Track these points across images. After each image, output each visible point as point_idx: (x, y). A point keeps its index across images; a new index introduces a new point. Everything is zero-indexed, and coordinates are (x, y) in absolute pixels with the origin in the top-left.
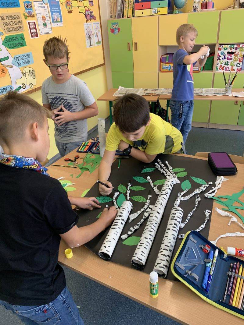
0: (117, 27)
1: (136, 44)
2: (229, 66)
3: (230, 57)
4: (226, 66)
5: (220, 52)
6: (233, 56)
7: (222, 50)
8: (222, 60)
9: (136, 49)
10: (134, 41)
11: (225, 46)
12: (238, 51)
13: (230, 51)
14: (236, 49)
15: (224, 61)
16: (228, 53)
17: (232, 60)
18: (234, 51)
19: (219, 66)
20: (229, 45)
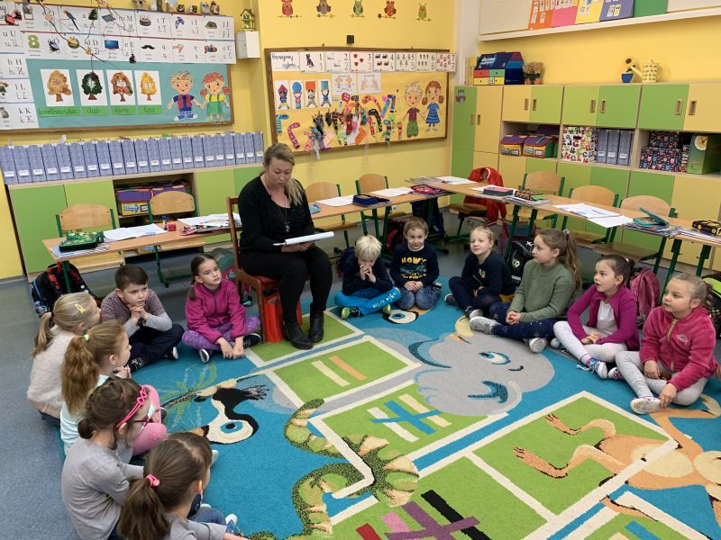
0: (462, 95)
1: (479, 116)
2: (575, 154)
3: (576, 143)
4: (572, 154)
5: (565, 135)
6: (579, 142)
7: (568, 133)
8: (567, 145)
9: (479, 122)
10: (478, 113)
12: (584, 136)
13: (576, 135)
14: (583, 133)
15: (570, 147)
16: (575, 137)
17: (579, 147)
18: (580, 135)
19: (564, 152)
20: (575, 128)
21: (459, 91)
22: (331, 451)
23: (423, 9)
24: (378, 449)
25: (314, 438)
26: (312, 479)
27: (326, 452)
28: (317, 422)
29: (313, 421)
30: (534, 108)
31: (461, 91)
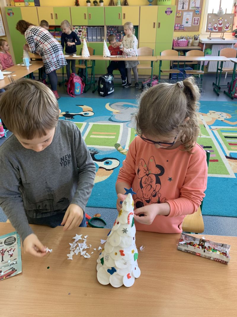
0: (11, 12)
3: (80, 34)
6: (81, 33)
11: (76, 27)
12: (83, 30)
13: (79, 30)
14: (82, 29)
16: (79, 31)
17: (81, 35)
20: (78, 27)
21: (8, 10)
30: (57, 18)
31: (10, 10)
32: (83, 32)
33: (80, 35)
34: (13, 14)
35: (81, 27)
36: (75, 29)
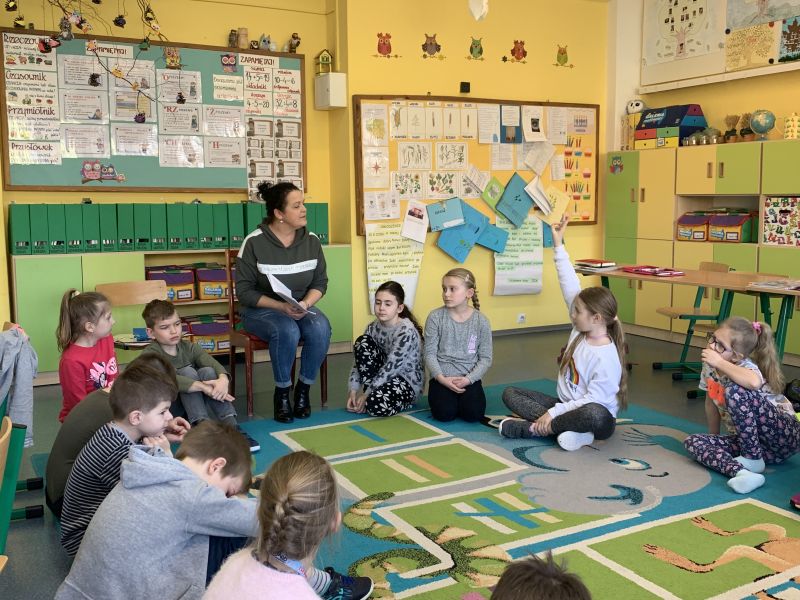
0: (618, 163)
1: (643, 190)
2: (783, 235)
3: (784, 219)
4: (779, 235)
5: (767, 209)
6: (789, 218)
8: (771, 224)
9: (643, 200)
11: (774, 200)
12: (795, 208)
13: (783, 209)
14: (792, 205)
15: (776, 225)
16: (781, 212)
17: (788, 225)
18: (789, 208)
19: (767, 234)
20: (780, 198)
21: (614, 159)
22: (401, 538)
23: (562, 53)
24: (463, 539)
25: (378, 526)
26: (373, 561)
27: (394, 539)
28: (384, 512)
29: (379, 512)
30: (721, 174)
31: (616, 158)
32: (795, 215)
33: (786, 223)
34: (621, 167)
35: (790, 200)
36: (772, 207)
